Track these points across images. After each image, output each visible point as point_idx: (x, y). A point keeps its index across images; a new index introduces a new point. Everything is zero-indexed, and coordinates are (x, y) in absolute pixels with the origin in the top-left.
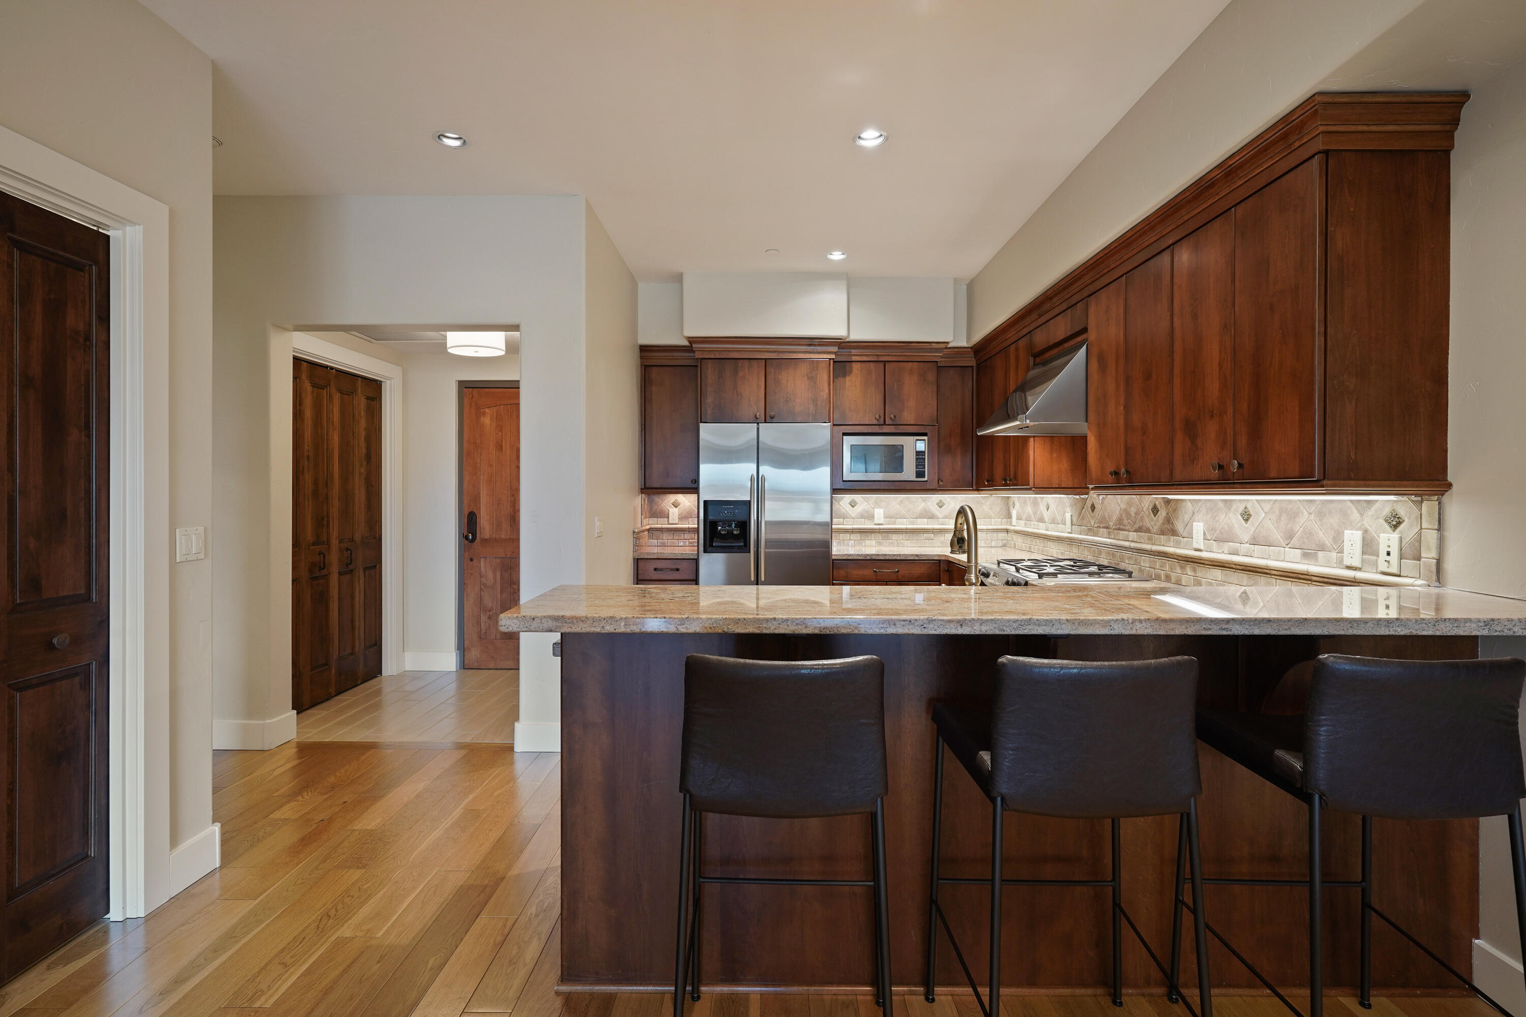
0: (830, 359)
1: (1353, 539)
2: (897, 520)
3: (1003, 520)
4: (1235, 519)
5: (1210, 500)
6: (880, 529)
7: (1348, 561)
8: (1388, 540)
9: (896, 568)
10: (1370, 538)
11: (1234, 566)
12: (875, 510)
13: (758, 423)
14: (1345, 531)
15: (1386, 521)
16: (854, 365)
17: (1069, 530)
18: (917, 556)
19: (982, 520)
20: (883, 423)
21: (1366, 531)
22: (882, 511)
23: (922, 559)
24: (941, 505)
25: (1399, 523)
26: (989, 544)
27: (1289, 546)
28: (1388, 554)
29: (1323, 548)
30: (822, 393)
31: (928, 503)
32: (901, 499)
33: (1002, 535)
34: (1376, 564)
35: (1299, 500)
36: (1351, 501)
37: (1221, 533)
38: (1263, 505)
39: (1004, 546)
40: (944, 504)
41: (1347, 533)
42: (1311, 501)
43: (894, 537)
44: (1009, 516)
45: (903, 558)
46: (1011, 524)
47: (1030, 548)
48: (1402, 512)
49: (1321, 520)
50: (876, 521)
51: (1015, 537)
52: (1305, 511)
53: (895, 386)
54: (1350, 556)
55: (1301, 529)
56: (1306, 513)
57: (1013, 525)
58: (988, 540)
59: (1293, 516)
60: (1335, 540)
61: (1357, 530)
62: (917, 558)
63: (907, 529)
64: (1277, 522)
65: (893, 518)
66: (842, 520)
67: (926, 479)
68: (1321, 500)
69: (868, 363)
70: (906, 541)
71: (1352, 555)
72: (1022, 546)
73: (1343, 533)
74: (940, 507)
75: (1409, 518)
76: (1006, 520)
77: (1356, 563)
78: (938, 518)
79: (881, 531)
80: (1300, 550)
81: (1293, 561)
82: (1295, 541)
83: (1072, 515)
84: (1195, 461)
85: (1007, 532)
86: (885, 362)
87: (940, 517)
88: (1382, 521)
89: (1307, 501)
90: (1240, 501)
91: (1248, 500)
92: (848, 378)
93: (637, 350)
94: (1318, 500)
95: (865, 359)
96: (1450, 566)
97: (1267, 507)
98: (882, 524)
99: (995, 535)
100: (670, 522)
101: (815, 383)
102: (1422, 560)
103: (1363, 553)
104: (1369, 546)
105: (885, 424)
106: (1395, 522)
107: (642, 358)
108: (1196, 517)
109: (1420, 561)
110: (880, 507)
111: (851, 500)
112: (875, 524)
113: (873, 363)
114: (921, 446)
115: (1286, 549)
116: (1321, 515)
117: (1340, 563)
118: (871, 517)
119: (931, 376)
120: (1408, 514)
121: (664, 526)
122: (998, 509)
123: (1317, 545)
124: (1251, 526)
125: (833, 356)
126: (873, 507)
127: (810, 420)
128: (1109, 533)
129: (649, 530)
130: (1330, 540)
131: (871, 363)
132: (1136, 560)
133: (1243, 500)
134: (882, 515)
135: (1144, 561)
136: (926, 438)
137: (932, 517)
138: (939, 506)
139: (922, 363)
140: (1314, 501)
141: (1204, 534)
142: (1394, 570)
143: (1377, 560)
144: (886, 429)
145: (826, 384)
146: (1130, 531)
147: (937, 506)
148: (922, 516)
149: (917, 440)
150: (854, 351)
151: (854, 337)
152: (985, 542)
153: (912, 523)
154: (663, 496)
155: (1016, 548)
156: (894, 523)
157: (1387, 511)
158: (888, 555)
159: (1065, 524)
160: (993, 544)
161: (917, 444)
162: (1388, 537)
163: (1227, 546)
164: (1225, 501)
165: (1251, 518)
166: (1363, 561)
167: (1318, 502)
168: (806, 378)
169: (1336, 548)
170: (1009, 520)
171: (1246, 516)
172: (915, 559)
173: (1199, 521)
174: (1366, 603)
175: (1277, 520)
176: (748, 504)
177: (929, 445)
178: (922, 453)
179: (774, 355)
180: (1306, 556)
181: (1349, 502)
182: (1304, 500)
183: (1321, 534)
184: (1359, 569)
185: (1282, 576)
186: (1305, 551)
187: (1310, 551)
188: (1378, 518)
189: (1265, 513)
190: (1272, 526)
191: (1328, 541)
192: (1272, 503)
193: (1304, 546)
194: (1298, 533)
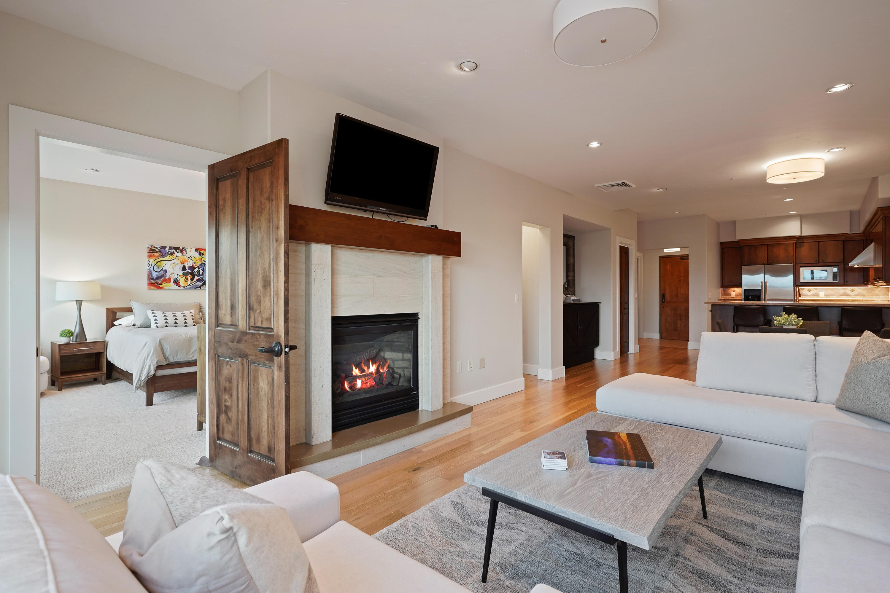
0: (794, 243)
2: (831, 296)
12: (820, 292)
13: (764, 265)
16: (805, 243)
20: (818, 262)
30: (790, 254)
31: (846, 290)
32: (832, 289)
40: (854, 290)
50: (820, 297)
53: (823, 250)
63: (835, 300)
65: (829, 295)
66: (804, 296)
67: (838, 281)
69: (811, 243)
78: (851, 296)
86: (819, 242)
87: (853, 295)
92: (802, 248)
93: (720, 244)
95: (810, 241)
98: (823, 298)
100: (732, 297)
101: (787, 251)
105: (819, 262)
107: (721, 246)
110: (822, 292)
111: (808, 289)
113: (813, 242)
114: (835, 270)
118: (818, 295)
119: (840, 246)
121: (729, 298)
125: (795, 242)
129: (724, 299)
134: (823, 294)
136: (838, 267)
137: (848, 295)
138: (852, 291)
139: (836, 241)
144: (819, 265)
145: (792, 251)
147: (850, 291)
148: (842, 295)
149: (833, 268)
150: (804, 239)
151: (804, 234)
153: (838, 298)
154: (729, 289)
156: (829, 298)
168: (783, 250)
176: (760, 290)
177: (839, 270)
178: (836, 272)
179: (771, 243)
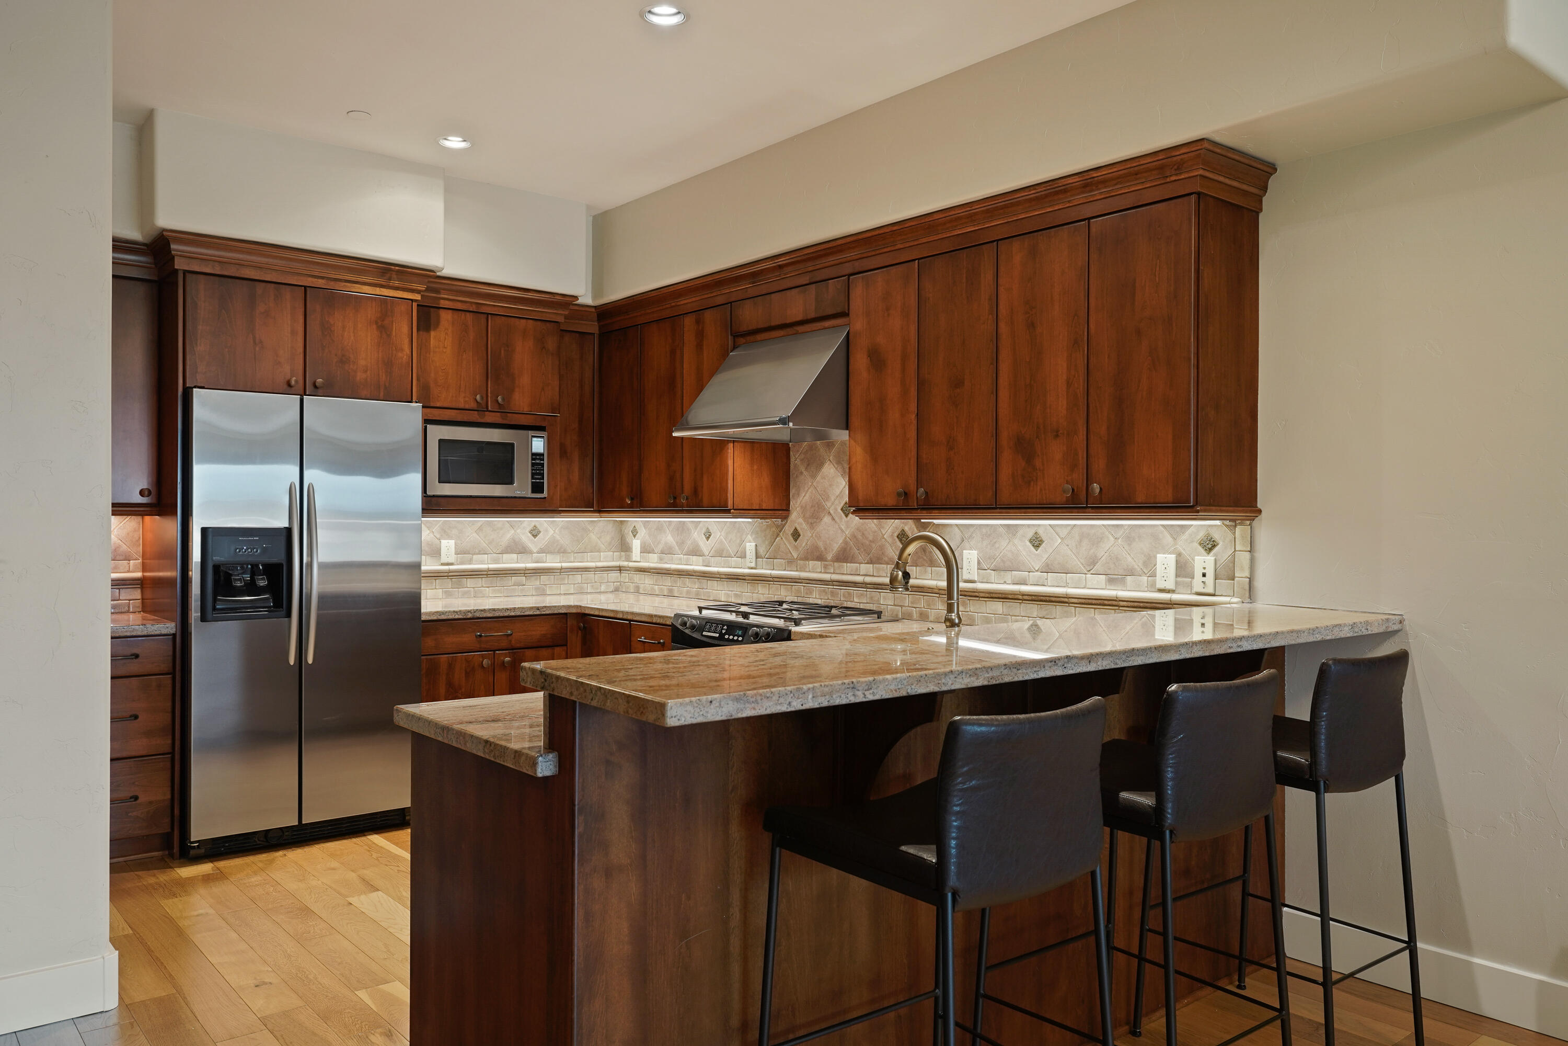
0: (412, 300)
1: (1166, 563)
2: (474, 556)
3: (615, 553)
4: (1023, 547)
5: (987, 525)
6: (450, 571)
7: (1160, 584)
8: (1203, 562)
9: (509, 629)
10: (1184, 561)
11: (1020, 597)
12: (442, 541)
13: (301, 395)
14: (1158, 555)
15: (1200, 544)
16: (441, 311)
17: (753, 565)
18: (538, 609)
19: (588, 554)
20: (484, 407)
21: (1179, 555)
22: (452, 542)
23: (544, 613)
24: (535, 533)
25: (1214, 546)
26: (597, 589)
27: (1091, 572)
28: (1204, 575)
29: (1131, 572)
30: (400, 354)
31: (518, 531)
32: (479, 524)
33: (614, 575)
34: (1191, 586)
35: (1103, 525)
36: (1163, 526)
37: (1003, 561)
38: (1058, 529)
39: (617, 590)
40: (540, 532)
41: (1160, 557)
42: (1117, 526)
43: (470, 582)
44: (625, 548)
45: (518, 613)
46: (628, 559)
47: (671, 591)
48: (1216, 536)
49: (1129, 545)
50: (444, 559)
51: (637, 577)
52: (1110, 536)
53: (502, 352)
54: (1164, 579)
55: (1107, 554)
56: (1112, 539)
57: (634, 560)
58: (596, 582)
59: (1097, 540)
60: (1145, 564)
61: (1170, 553)
62: (538, 613)
63: (489, 570)
64: (1077, 548)
65: (469, 554)
67: (545, 494)
68: (1129, 525)
69: (463, 314)
70: (488, 589)
71: (1165, 578)
72: (653, 589)
73: (1156, 557)
74: (535, 536)
75: (1224, 542)
76: (619, 553)
77: (1170, 585)
78: (531, 552)
79: (450, 574)
80: (1105, 576)
81: (1096, 587)
82: (1098, 567)
83: (756, 545)
84: (1032, 483)
85: (620, 570)
86: (488, 315)
87: (535, 551)
88: (1196, 545)
89: (1113, 525)
90: (1029, 526)
91: (1039, 525)
92: (433, 333)
94: (1126, 525)
95: (459, 306)
96: (1259, 584)
97: (1064, 533)
98: (452, 564)
99: (605, 575)
101: (389, 336)
102: (1236, 579)
103: (1177, 576)
104: (1183, 569)
105: (486, 409)
106: (1209, 545)
108: (966, 544)
109: (1233, 580)
110: (450, 538)
112: (443, 564)
113: (471, 314)
114: (538, 445)
115: (1087, 575)
116: (1129, 540)
117: (1152, 587)
119: (551, 344)
120: (1222, 538)
122: (608, 538)
123: (1125, 570)
124: (1044, 553)
125: (418, 297)
126: (438, 536)
127: (382, 394)
128: (826, 567)
130: (1140, 565)
131: (468, 314)
132: (871, 598)
133: (1033, 525)
134: (452, 550)
135: (885, 598)
136: (544, 434)
138: (533, 535)
139: (539, 323)
140: (1122, 525)
141: (979, 563)
142: (1211, 591)
143: (1191, 582)
144: (489, 418)
145: (406, 342)
146: (862, 563)
147: (530, 535)
148: (509, 550)
149: (532, 436)
150: (444, 293)
152: (592, 586)
153: (496, 561)
155: (641, 591)
156: (470, 562)
157: (1201, 535)
158: (498, 610)
159: (743, 556)
160: (603, 588)
161: (533, 442)
162: (1204, 559)
163: (1009, 576)
164: (1008, 526)
165: (1044, 545)
166: (1177, 583)
167: (1126, 527)
168: (374, 326)
169: (1146, 572)
170: (623, 554)
171: (1037, 542)
172: (535, 613)
173: (971, 549)
174: (1181, 626)
175: (1076, 545)
176: (285, 532)
177: (549, 445)
178: (541, 455)
179: (320, 283)
180: (1112, 581)
181: (1161, 527)
182: (1109, 525)
183: (1130, 559)
184: (1173, 591)
185: (1083, 604)
186: (1111, 576)
187: (1116, 577)
188: (1192, 542)
189: (1062, 539)
190: (1069, 552)
191: (1138, 566)
192: (1069, 528)
193: (1109, 572)
194: (1102, 559)
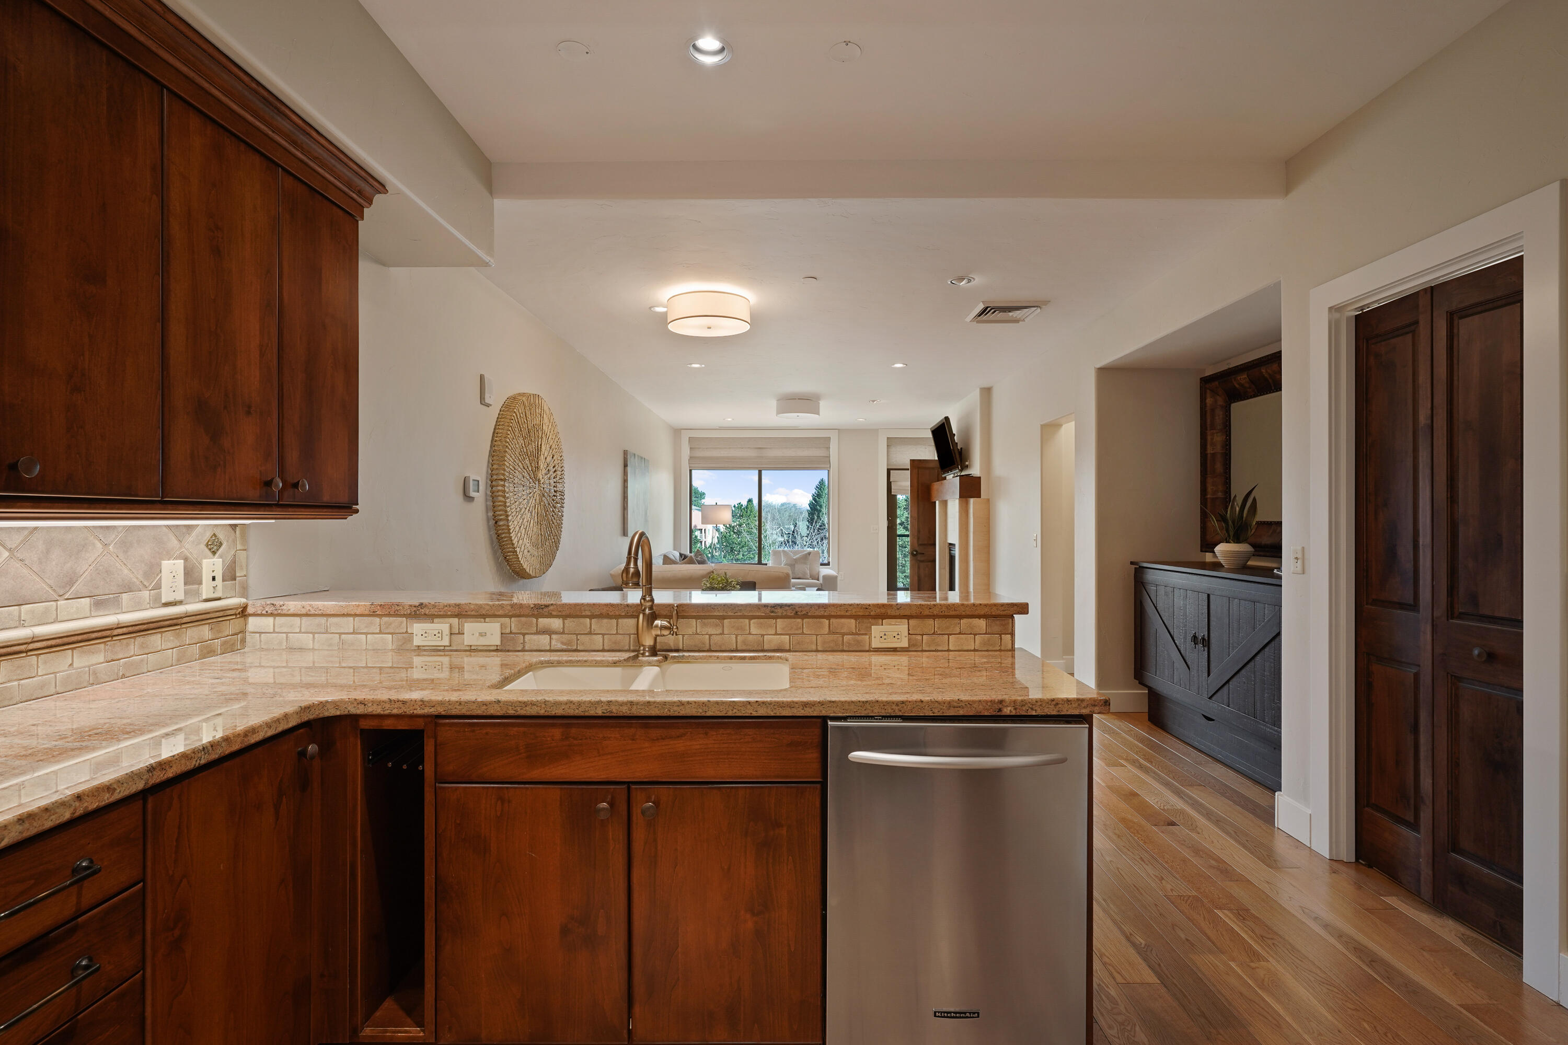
1: (172, 570)
7: (166, 597)
8: (212, 565)
10: (191, 566)
14: (163, 562)
15: (207, 545)
21: (186, 559)
25: (220, 547)
27: (66, 596)
28: (214, 579)
29: (128, 588)
34: (198, 593)
35: (86, 527)
36: (168, 526)
41: (166, 565)
42: (108, 527)
48: (221, 536)
49: (126, 552)
52: (97, 542)
54: (173, 589)
55: (91, 567)
56: (99, 545)
59: (76, 550)
61: (176, 558)
64: (41, 563)
68: (124, 527)
73: (160, 565)
75: (227, 541)
77: (180, 596)
80: (88, 599)
81: (75, 617)
82: (78, 588)
88: (203, 546)
89: (101, 527)
94: (120, 526)
97: (16, 540)
102: (237, 579)
103: (185, 584)
104: (191, 576)
106: (214, 546)
109: (235, 580)
115: (59, 603)
116: (125, 545)
120: (226, 538)
123: (119, 586)
130: (139, 576)
140: (114, 527)
143: (198, 589)
157: (208, 535)
162: (213, 562)
166: (184, 592)
167: (120, 529)
169: (147, 585)
175: (40, 559)
180: (99, 604)
181: (165, 528)
182: (95, 527)
183: (126, 571)
184: (181, 603)
185: (51, 647)
186: (99, 598)
187: (107, 597)
188: (199, 544)
189: (10, 550)
190: (25, 571)
191: (137, 578)
192: (26, 532)
193: (97, 592)
194: (85, 575)
